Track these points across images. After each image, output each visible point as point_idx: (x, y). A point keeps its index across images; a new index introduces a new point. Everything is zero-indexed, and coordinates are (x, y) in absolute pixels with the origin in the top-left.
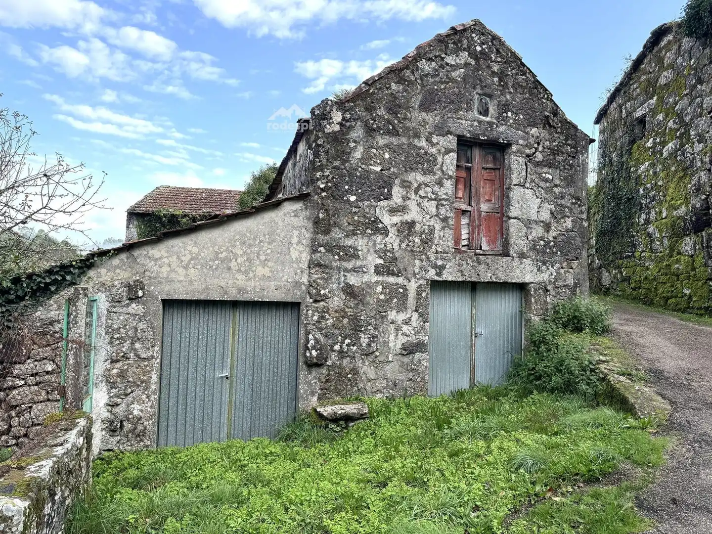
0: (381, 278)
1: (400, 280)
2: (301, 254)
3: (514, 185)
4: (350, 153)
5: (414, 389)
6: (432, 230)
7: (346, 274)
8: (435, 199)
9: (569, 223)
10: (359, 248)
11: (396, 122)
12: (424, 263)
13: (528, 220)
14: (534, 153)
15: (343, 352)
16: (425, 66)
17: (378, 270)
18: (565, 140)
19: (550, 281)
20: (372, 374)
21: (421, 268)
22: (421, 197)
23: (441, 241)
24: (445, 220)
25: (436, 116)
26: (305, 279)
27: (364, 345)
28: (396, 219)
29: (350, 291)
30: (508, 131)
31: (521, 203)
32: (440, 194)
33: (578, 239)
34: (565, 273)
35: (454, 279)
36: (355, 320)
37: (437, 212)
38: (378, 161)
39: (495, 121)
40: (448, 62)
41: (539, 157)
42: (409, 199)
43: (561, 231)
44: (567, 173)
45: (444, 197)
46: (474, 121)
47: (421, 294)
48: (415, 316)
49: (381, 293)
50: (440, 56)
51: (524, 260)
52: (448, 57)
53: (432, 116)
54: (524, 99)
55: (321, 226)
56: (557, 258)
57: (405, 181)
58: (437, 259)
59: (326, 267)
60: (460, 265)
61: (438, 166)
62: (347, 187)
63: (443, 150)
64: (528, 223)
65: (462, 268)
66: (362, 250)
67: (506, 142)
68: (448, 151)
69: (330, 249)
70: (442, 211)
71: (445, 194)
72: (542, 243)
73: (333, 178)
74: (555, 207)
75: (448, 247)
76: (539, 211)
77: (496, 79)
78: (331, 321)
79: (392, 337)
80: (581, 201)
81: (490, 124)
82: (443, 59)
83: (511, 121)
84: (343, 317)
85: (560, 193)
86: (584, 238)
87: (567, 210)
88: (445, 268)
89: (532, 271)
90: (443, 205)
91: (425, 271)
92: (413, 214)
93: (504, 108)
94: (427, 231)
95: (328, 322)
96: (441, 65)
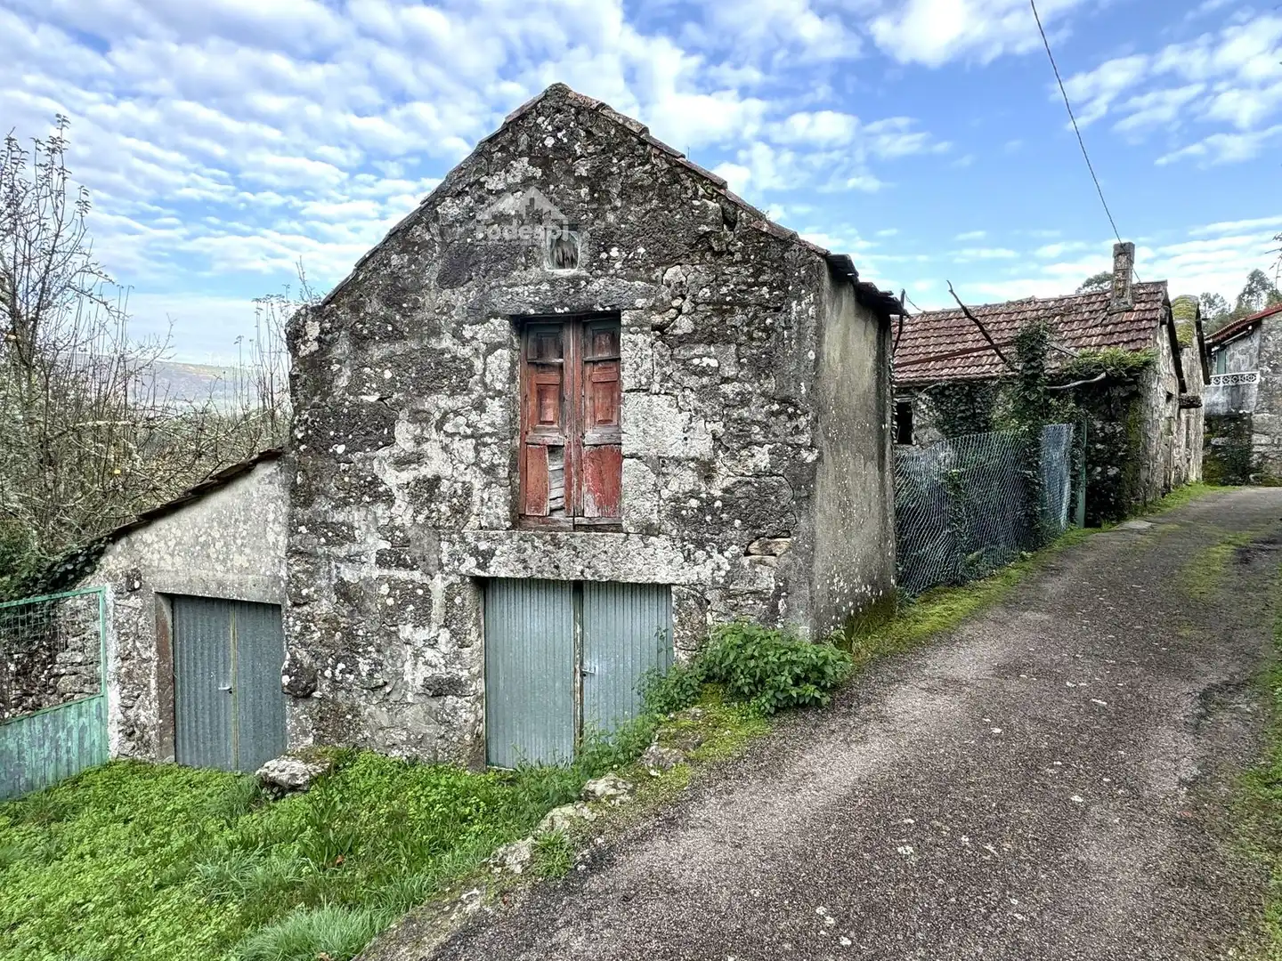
0: (386, 572)
1: (417, 575)
2: (277, 536)
3: (627, 391)
4: (332, 381)
5: (448, 752)
6: (468, 492)
7: (339, 565)
8: (472, 436)
9: (762, 458)
10: (356, 525)
11: (398, 317)
12: (457, 547)
13: (660, 458)
14: (673, 320)
15: (336, 681)
16: (451, 209)
17: (382, 561)
18: (752, 275)
19: (714, 582)
20: (383, 718)
21: (451, 555)
22: (448, 435)
23: (484, 509)
24: (491, 470)
25: (469, 291)
26: (283, 573)
27: (364, 674)
28: (407, 476)
29: (344, 591)
30: (611, 287)
31: (643, 425)
32: (480, 425)
33: (787, 492)
34: (753, 565)
35: (511, 575)
36: (349, 634)
37: (476, 457)
38: (374, 386)
39: (584, 273)
40: (490, 188)
41: (685, 325)
42: (427, 440)
43: (743, 475)
44: (759, 347)
45: (489, 429)
46: (540, 283)
47: (452, 600)
48: (445, 635)
49: (389, 596)
50: (477, 181)
51: (652, 538)
52: (490, 181)
53: (461, 293)
54: (647, 213)
55: (301, 496)
56: (731, 534)
57: (418, 412)
58: (478, 539)
59: (310, 555)
60: (520, 550)
61: (475, 377)
62: (332, 433)
63: (484, 347)
64: (660, 464)
65: (524, 556)
66: (359, 528)
67: (608, 309)
68: (492, 348)
69: (314, 527)
70: (486, 455)
71: (489, 425)
72: (694, 503)
73: (313, 422)
74: (725, 426)
75: (498, 518)
76: (686, 439)
77: (584, 191)
78: (319, 634)
79: (408, 666)
80: (796, 406)
81: (574, 281)
82: (482, 185)
83: (618, 265)
84: (336, 630)
85: (738, 394)
86: (799, 489)
87: (756, 429)
88: (494, 555)
89: (670, 562)
90: (485, 445)
91: (459, 560)
92: (436, 464)
93: (603, 241)
94: (460, 492)
95: (315, 635)
96: (480, 196)
